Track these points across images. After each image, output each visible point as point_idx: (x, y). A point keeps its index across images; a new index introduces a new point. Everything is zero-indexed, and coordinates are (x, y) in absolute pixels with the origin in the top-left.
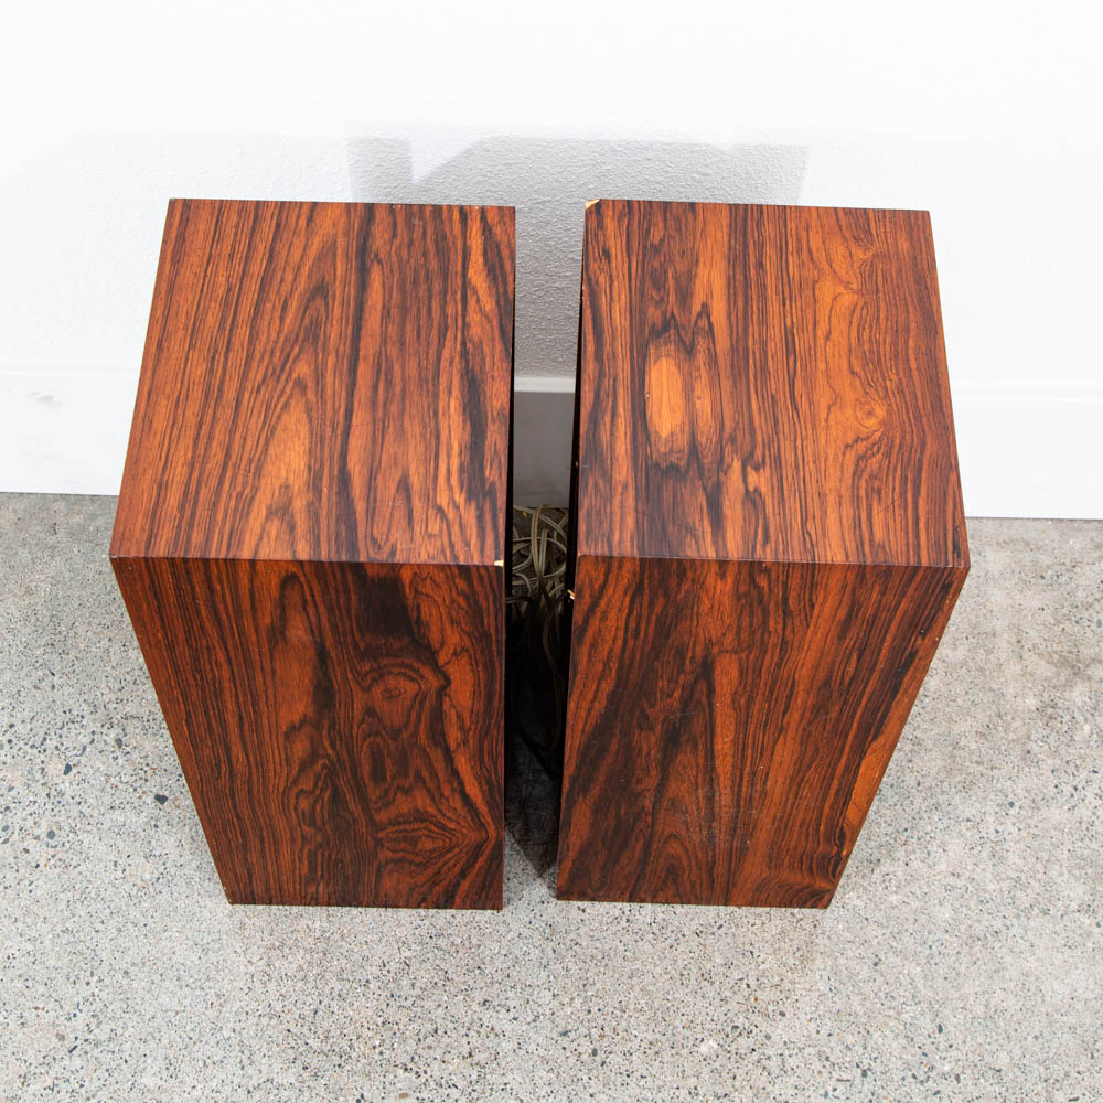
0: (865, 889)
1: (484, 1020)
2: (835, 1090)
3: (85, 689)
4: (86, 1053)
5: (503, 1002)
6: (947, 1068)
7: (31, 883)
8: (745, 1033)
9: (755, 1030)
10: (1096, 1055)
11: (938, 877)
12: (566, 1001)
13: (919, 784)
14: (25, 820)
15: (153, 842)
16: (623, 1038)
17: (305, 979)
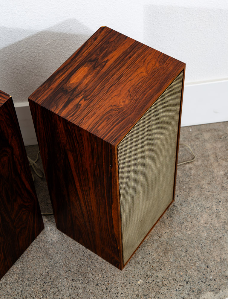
0: (180, 231)
1: (73, 285)
2: (179, 288)
5: (78, 279)
6: (211, 278)
8: (150, 276)
9: (153, 275)
11: (201, 225)
12: (97, 275)
13: (192, 200)
16: (115, 283)
17: (18, 282)
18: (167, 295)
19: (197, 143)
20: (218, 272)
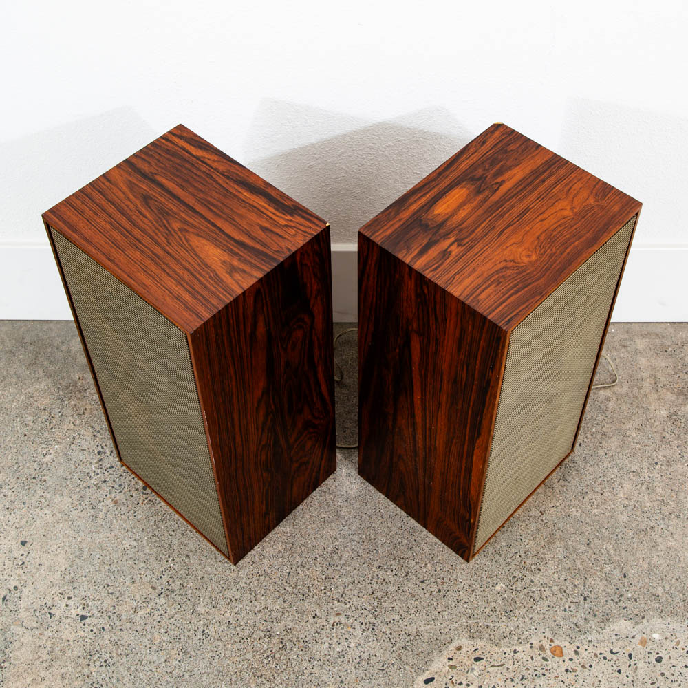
0: (580, 507)
1: (380, 576)
2: (570, 607)
4: (167, 596)
5: (389, 566)
6: (630, 595)
7: (135, 511)
8: (519, 580)
9: (525, 578)
11: (619, 500)
12: (423, 565)
13: (606, 454)
14: (131, 481)
16: (454, 583)
17: (283, 557)
18: (546, 616)
19: (622, 355)
20: (644, 587)
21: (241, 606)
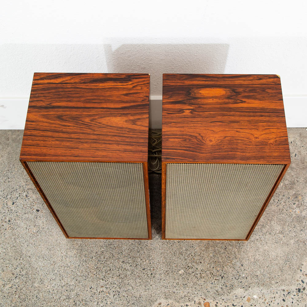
1: (123, 266)
2: (214, 282)
3: (17, 182)
4: (20, 278)
5: (128, 261)
6: (244, 276)
7: (4, 234)
8: (191, 268)
9: (194, 267)
10: (283, 271)
12: (144, 261)
14: (2, 217)
15: (36, 222)
16: (159, 270)
17: (76, 257)
18: (203, 287)
20: (251, 271)
21: (55, 283)
